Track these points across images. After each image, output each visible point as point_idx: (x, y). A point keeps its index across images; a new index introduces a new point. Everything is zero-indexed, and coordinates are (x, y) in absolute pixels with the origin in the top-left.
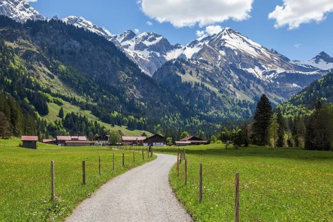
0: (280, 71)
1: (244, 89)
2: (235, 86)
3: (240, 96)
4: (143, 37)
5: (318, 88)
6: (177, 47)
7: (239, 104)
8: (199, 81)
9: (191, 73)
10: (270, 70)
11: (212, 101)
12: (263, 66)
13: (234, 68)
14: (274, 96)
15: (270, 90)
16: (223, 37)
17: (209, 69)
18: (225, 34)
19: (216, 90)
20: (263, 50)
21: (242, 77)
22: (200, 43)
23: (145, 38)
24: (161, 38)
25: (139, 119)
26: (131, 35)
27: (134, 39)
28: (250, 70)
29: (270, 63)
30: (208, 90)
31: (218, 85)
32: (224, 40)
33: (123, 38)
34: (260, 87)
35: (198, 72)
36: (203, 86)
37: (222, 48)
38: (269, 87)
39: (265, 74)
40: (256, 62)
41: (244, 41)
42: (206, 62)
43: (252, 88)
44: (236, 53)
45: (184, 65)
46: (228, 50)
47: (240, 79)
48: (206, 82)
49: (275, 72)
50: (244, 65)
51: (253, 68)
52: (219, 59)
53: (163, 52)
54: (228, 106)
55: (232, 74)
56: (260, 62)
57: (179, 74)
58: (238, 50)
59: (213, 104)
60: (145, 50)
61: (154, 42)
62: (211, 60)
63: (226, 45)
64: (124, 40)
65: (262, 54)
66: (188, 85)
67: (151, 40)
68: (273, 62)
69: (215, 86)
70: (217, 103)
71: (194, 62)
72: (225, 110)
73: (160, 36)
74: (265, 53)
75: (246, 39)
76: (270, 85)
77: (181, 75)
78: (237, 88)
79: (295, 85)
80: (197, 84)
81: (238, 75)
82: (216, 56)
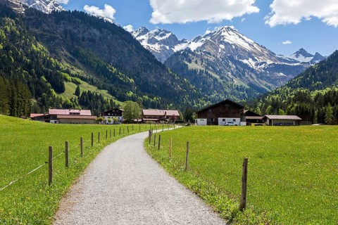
0: (269, 62)
1: (240, 76)
2: (232, 74)
3: (237, 82)
4: (155, 33)
5: (313, 73)
6: (183, 41)
7: (237, 89)
8: (203, 69)
9: (196, 62)
10: (261, 61)
11: (215, 85)
12: (256, 58)
13: (231, 59)
14: (264, 82)
15: (261, 78)
16: (223, 34)
17: (212, 59)
18: (224, 31)
19: (218, 77)
20: (255, 45)
21: (239, 67)
22: (203, 39)
23: (156, 34)
24: (170, 34)
25: (153, 99)
26: (145, 31)
27: (147, 34)
28: (245, 61)
29: (261, 56)
30: (211, 76)
31: (219, 73)
32: (223, 36)
33: (138, 34)
34: (253, 75)
35: (202, 62)
36: (207, 73)
37: (221, 43)
38: (261, 76)
39: (257, 65)
40: (250, 55)
41: (240, 37)
42: (209, 54)
43: (247, 76)
44: (234, 47)
45: (190, 55)
46: (227, 44)
47: (237, 68)
48: (209, 70)
49: (265, 63)
50: (240, 57)
51: (248, 59)
52: (220, 51)
53: (172, 46)
54: (228, 90)
55: (230, 64)
56: (253, 55)
57: (186, 63)
58: (235, 45)
59: (215, 89)
60: (157, 44)
61: (164, 38)
62: (213, 52)
63: (225, 40)
64: (139, 36)
65: (255, 48)
66: (194, 71)
67: (161, 36)
68: (263, 55)
69: (216, 74)
70: (219, 88)
71: (199, 53)
72: (226, 93)
73: (169, 32)
74: (257, 48)
75: (241, 35)
76: (261, 73)
77: (188, 64)
78: (235, 76)
79: (282, 74)
80: (201, 71)
81: (235, 65)
82: (217, 49)
